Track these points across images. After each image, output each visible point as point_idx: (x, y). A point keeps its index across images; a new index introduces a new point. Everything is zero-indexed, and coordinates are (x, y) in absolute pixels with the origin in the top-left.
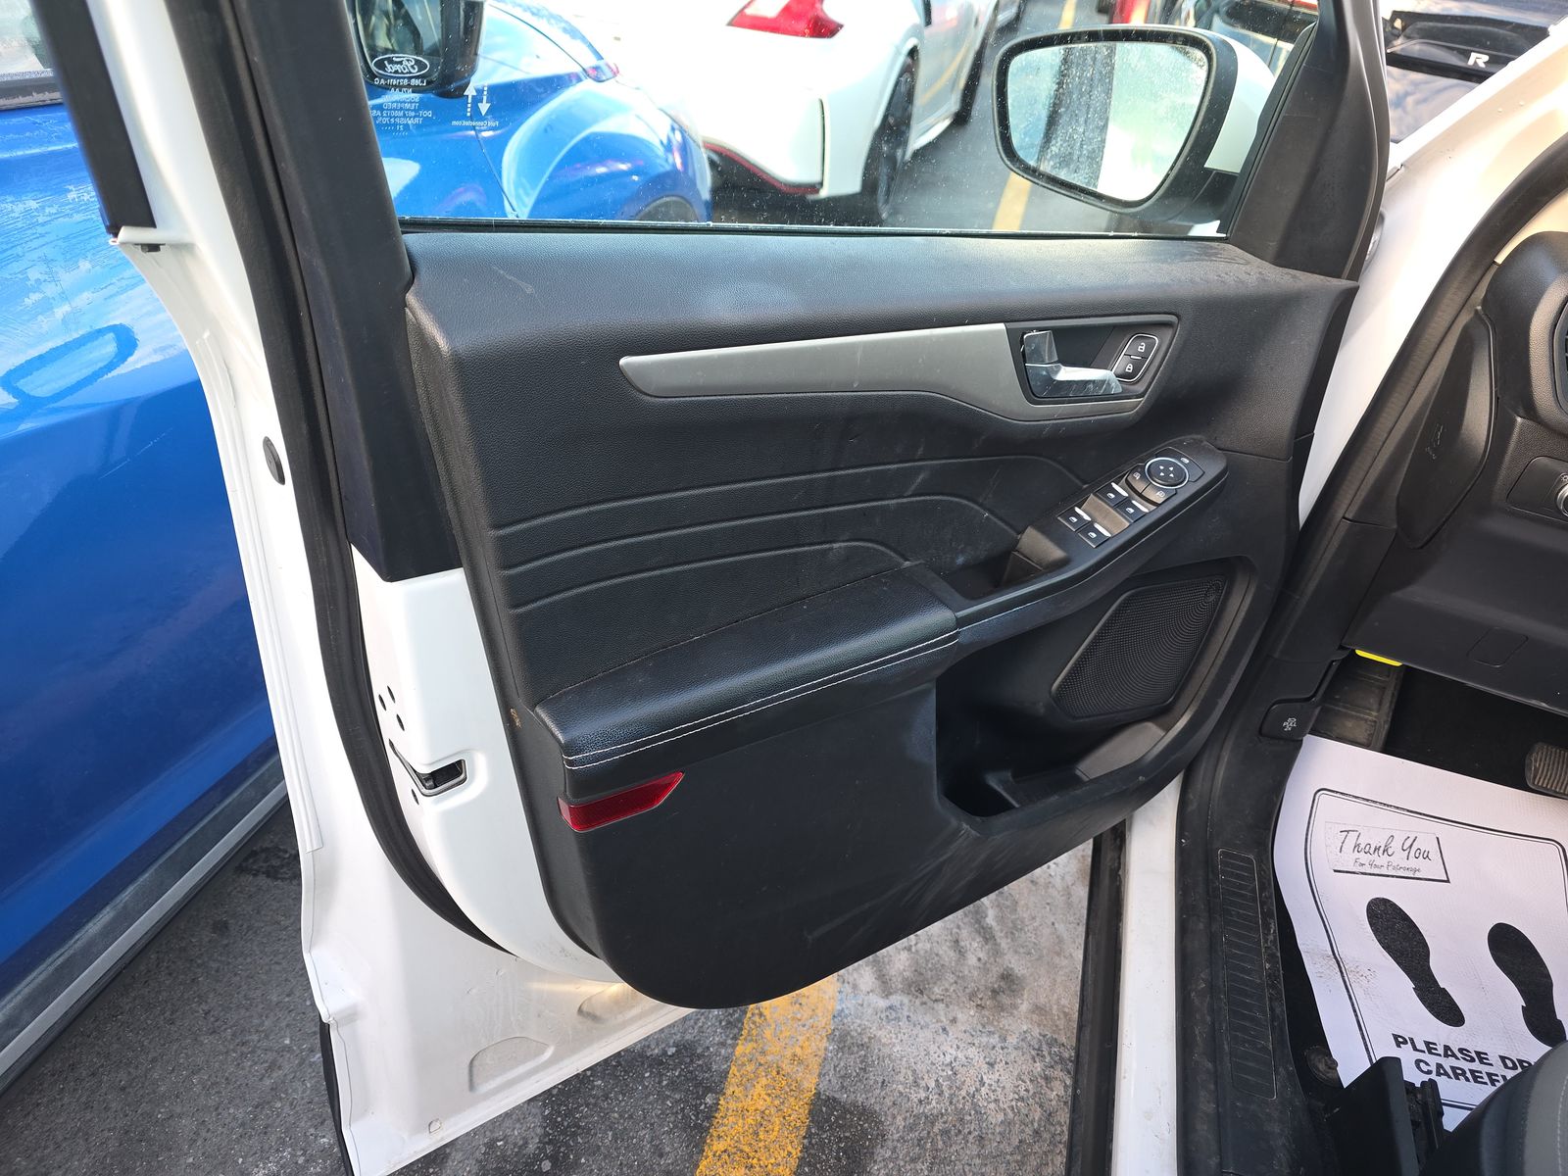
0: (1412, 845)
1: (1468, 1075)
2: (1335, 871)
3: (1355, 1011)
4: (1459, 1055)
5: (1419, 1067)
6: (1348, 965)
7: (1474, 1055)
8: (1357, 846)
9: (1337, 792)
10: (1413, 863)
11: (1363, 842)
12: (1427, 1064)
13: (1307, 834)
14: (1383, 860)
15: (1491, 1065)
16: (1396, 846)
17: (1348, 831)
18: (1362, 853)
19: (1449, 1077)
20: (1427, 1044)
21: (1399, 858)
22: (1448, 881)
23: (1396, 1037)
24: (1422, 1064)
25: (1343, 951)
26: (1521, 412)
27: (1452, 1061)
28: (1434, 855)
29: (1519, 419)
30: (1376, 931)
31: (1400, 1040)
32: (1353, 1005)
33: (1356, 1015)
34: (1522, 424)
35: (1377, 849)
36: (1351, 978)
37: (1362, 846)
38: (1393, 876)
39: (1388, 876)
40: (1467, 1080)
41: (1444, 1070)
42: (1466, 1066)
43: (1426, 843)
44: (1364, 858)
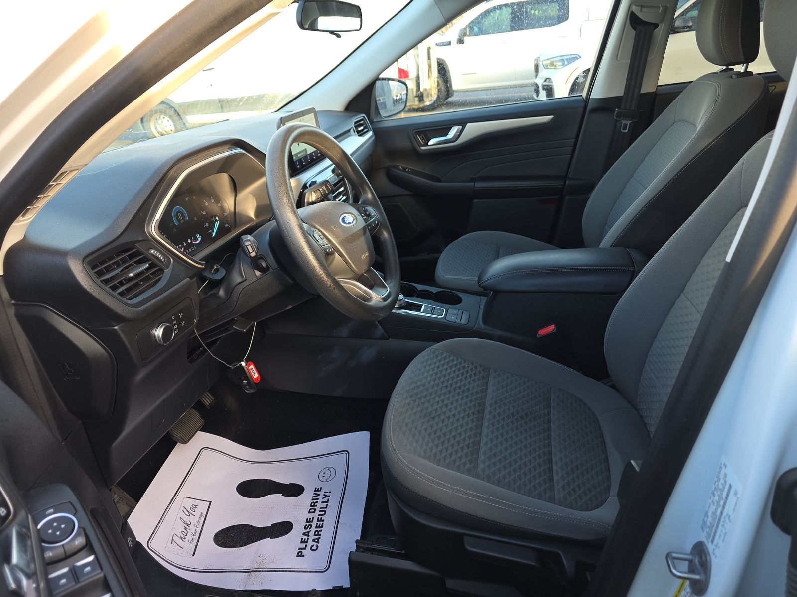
0: (188, 511)
1: (319, 529)
2: (193, 555)
3: (283, 571)
4: (308, 530)
5: (315, 550)
6: (256, 566)
7: (308, 524)
8: (181, 538)
9: (151, 536)
10: (197, 514)
11: (180, 534)
12: (313, 546)
13: (169, 563)
14: (192, 529)
15: (313, 518)
16: (186, 519)
17: (173, 540)
18: (186, 537)
19: (320, 538)
20: (302, 542)
21: (193, 520)
22: (210, 502)
23: (298, 555)
24: (313, 548)
25: (246, 566)
26: (114, 324)
27: (312, 534)
28: (196, 503)
29: (116, 328)
30: (234, 546)
31: (300, 554)
32: (280, 571)
33: (286, 571)
34: (120, 328)
35: (185, 529)
36: (262, 567)
37: (182, 536)
38: (202, 527)
39: (202, 529)
40: (321, 531)
41: (316, 539)
42: (313, 529)
43: (189, 504)
44: (189, 537)
